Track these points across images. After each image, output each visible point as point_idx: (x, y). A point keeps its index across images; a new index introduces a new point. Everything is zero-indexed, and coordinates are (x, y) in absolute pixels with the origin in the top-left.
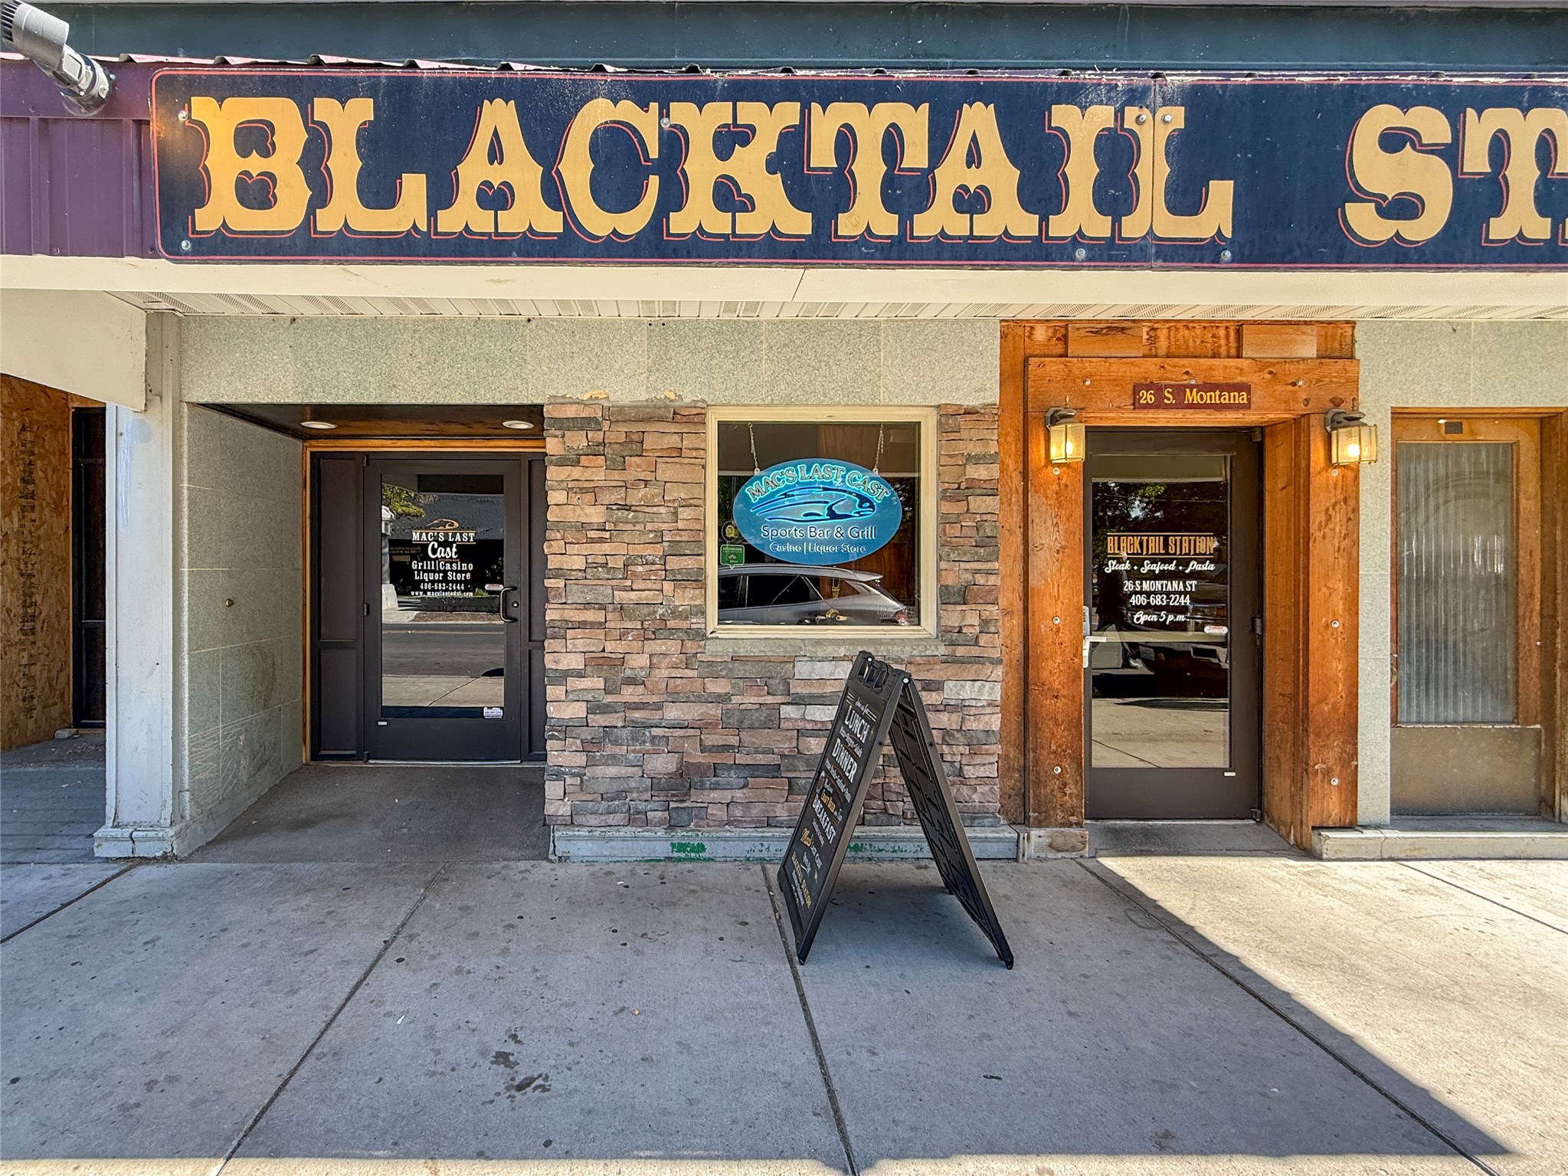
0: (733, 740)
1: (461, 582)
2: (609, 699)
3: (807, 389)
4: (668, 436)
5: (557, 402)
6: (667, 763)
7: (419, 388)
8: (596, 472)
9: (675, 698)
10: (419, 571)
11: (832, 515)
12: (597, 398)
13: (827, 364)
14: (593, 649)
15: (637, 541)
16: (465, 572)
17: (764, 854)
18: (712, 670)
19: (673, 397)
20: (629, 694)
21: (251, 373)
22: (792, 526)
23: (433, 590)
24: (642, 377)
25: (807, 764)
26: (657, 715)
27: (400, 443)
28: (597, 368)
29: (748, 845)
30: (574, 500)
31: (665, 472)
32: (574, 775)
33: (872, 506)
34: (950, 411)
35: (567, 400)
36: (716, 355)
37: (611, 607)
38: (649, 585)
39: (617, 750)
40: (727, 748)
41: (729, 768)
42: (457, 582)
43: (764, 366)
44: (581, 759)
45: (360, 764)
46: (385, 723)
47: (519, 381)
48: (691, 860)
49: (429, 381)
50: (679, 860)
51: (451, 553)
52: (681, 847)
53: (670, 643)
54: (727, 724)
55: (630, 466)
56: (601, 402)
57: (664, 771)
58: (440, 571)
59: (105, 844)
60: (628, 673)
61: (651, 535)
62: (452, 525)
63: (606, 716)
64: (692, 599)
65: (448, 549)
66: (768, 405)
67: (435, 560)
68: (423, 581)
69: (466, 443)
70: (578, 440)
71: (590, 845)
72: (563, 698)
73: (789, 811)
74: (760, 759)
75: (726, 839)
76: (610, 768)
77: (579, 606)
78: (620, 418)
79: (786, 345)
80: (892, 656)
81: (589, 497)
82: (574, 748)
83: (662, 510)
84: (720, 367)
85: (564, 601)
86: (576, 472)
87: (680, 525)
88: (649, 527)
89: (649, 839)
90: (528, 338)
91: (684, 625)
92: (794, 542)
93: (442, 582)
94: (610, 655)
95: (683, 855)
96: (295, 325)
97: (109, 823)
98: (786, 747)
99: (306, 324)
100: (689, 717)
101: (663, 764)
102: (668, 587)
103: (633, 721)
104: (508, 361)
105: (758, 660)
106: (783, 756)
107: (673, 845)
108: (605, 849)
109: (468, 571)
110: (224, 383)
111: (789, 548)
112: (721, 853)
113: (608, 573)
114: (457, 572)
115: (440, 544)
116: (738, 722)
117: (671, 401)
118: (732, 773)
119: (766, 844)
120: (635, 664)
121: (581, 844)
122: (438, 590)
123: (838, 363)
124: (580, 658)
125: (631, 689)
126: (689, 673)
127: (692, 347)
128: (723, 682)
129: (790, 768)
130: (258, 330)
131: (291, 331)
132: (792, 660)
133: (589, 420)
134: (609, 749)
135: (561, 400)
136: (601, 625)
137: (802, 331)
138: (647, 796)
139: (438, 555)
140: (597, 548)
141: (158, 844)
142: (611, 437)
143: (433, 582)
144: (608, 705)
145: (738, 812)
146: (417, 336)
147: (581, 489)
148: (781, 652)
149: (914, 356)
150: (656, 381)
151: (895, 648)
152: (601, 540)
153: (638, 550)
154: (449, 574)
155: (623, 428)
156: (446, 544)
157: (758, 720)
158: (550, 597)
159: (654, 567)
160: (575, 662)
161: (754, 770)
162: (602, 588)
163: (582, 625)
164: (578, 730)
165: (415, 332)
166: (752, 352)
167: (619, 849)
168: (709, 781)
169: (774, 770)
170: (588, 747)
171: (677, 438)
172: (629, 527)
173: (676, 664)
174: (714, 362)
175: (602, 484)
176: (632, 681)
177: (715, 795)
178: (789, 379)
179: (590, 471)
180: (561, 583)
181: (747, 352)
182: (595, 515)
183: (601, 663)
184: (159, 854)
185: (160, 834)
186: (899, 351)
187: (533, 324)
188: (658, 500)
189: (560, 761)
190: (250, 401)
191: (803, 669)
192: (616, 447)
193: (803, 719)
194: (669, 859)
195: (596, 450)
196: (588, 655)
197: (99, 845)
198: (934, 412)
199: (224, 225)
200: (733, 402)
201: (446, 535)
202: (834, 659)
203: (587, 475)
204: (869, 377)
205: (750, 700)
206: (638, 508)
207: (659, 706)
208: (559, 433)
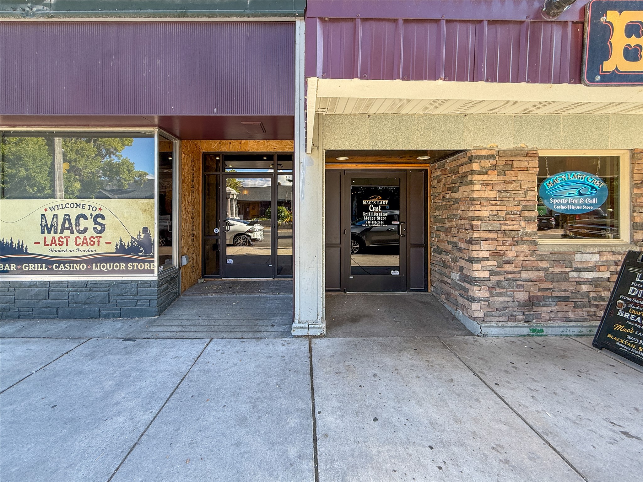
0: (551, 286)
1: (382, 221)
2: (498, 269)
3: (579, 143)
4: (522, 162)
5: (476, 148)
6: (524, 296)
7: (420, 143)
8: (494, 177)
9: (525, 268)
10: (366, 216)
11: (580, 194)
12: (493, 147)
13: (587, 133)
14: (491, 249)
15: (511, 205)
16: (384, 217)
17: (568, 333)
18: (542, 257)
19: (523, 146)
20: (507, 267)
21: (352, 138)
22: (563, 198)
23: (371, 224)
24: (512, 138)
25: (582, 296)
26: (518, 276)
27: (360, 165)
28: (493, 134)
29: (561, 329)
30: (484, 188)
31: (521, 177)
32: (485, 301)
33: (596, 190)
34: (638, 151)
35: (481, 148)
36: (542, 129)
37: (500, 232)
38: (514, 223)
39: (502, 290)
40: (548, 289)
41: (548, 297)
42: (381, 220)
43: (562, 134)
44: (487, 294)
45: (343, 294)
46: (352, 277)
47: (461, 140)
48: (538, 336)
49: (425, 140)
50: (533, 336)
51: (379, 209)
52: (534, 330)
53: (525, 246)
54: (548, 279)
55: (508, 175)
56: (495, 148)
57: (523, 299)
58: (374, 216)
59: (296, 330)
60: (506, 259)
61: (516, 203)
62: (379, 198)
63: (498, 276)
64: (532, 228)
65: (377, 208)
66: (563, 150)
67: (372, 212)
68: (367, 220)
69: (386, 165)
70: (487, 164)
71: (496, 330)
72: (480, 269)
73: (575, 315)
74: (563, 294)
75: (553, 327)
76: (500, 298)
77: (486, 232)
78: (504, 155)
79: (570, 125)
80: (617, 251)
81: (490, 187)
82: (485, 290)
83: (520, 192)
84: (544, 134)
85: (479, 229)
86: (485, 177)
87: (528, 198)
88: (516, 199)
89: (521, 327)
90: (465, 123)
91: (530, 239)
92: (564, 205)
93: (375, 221)
94: (499, 252)
95: (534, 334)
96: (370, 118)
97: (297, 321)
98: (572, 289)
99: (374, 117)
100: (532, 277)
101: (522, 296)
102: (523, 224)
103: (508, 279)
104: (457, 132)
105: (559, 253)
106: (572, 292)
107: (530, 330)
108: (502, 331)
109: (385, 216)
110: (340, 142)
111: (562, 207)
112: (550, 332)
113: (498, 218)
114: (381, 217)
115: (374, 206)
116: (552, 278)
117: (523, 148)
118: (550, 300)
119: (569, 329)
120: (510, 255)
121: (492, 329)
122: (373, 224)
123: (592, 132)
124: (487, 253)
125: (508, 266)
126: (532, 259)
127: (532, 126)
128: (545, 262)
129: (575, 297)
130: (355, 120)
131: (368, 120)
132: (574, 253)
133: (491, 156)
134: (498, 290)
135: (478, 148)
136: (495, 239)
137: (577, 119)
138: (516, 309)
139: (373, 210)
140: (494, 208)
141: (318, 330)
142: (500, 163)
143: (371, 221)
144: (498, 272)
145: (553, 316)
146: (420, 122)
147: (487, 184)
148: (571, 250)
149: (623, 129)
150: (517, 140)
151: (619, 248)
152: (496, 205)
153: (511, 209)
154: (378, 217)
155: (505, 159)
156: (376, 206)
157: (560, 278)
158: (473, 228)
159: (517, 216)
160: (486, 255)
161: (560, 299)
162: (496, 224)
163: (487, 239)
164: (486, 282)
165: (419, 120)
166: (557, 128)
167: (508, 331)
168: (542, 303)
169: (567, 299)
170: (490, 289)
171: (526, 163)
172: (507, 199)
173: (527, 255)
174: (541, 132)
175: (496, 182)
176: (508, 262)
177: (545, 309)
178: (572, 139)
179: (490, 177)
180: (479, 222)
181: (555, 128)
182: (493, 194)
183: (496, 255)
184: (319, 334)
185: (320, 326)
186: (617, 127)
187: (467, 117)
188: (518, 188)
189: (480, 295)
190: (351, 149)
191: (578, 257)
192: (501, 167)
193: (579, 277)
194: (529, 335)
195: (494, 168)
196: (491, 252)
197: (294, 331)
198: (629, 152)
199: (617, 69)
200: (549, 148)
201: (376, 202)
202: (591, 253)
203: (490, 178)
204: (604, 138)
205: (558, 270)
206: (510, 192)
207: (519, 272)
208: (479, 161)
